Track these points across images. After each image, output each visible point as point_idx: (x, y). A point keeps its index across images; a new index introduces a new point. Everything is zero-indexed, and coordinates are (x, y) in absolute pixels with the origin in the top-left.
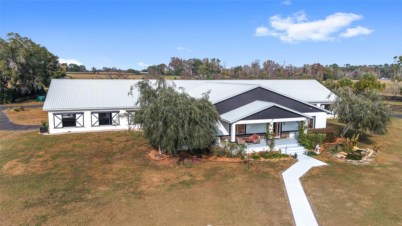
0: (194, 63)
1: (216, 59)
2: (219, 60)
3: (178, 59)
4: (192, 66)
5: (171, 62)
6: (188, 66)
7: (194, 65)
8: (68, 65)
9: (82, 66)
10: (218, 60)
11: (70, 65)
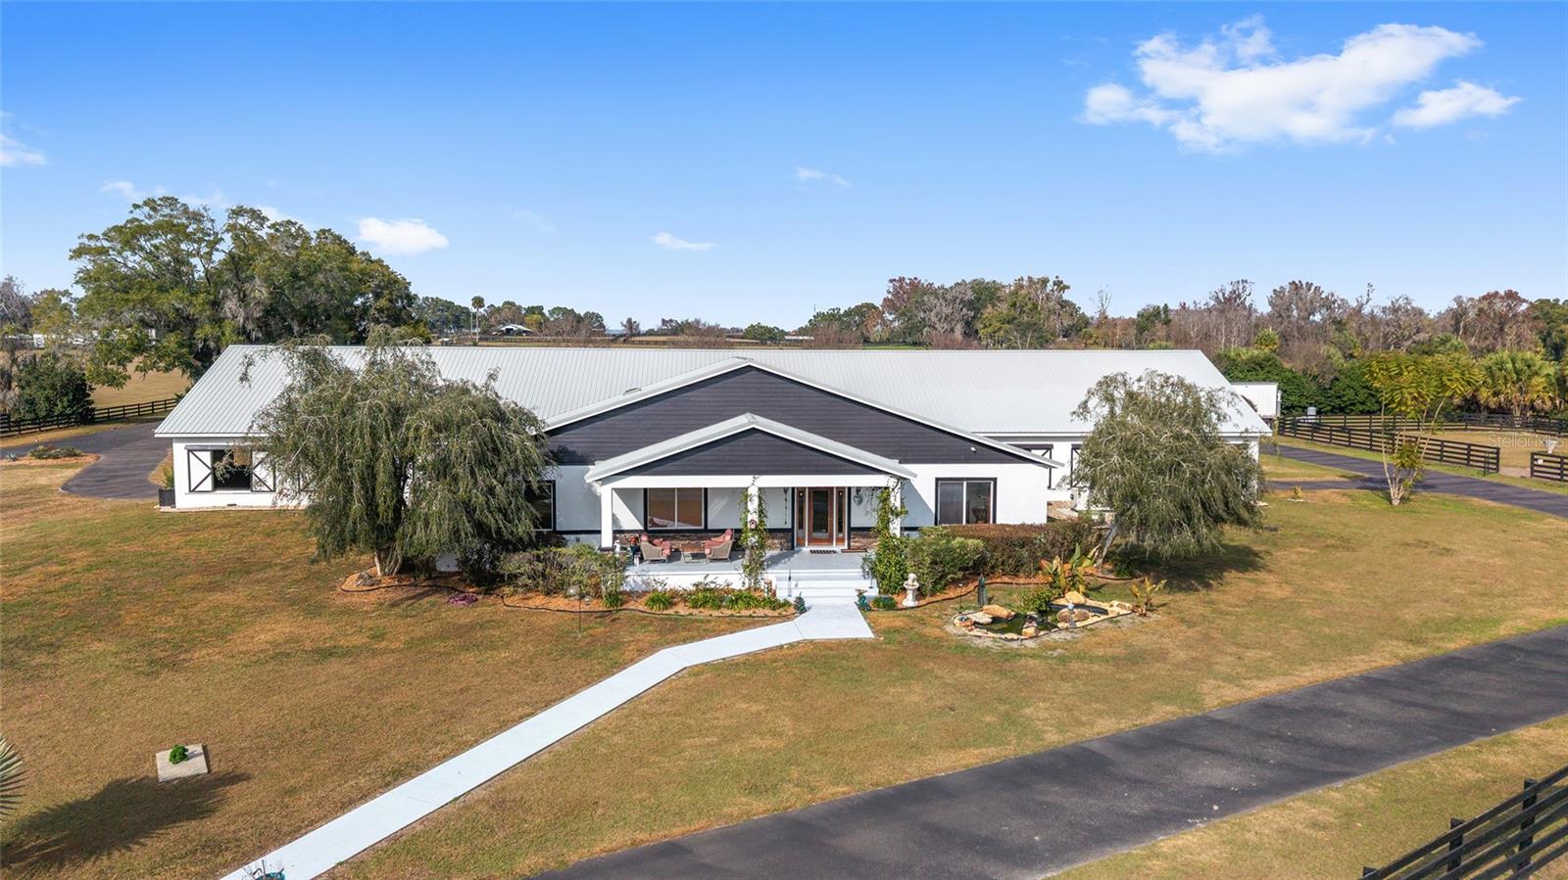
0: (970, 296)
1: (1052, 279)
2: (1065, 283)
3: (915, 285)
4: (965, 310)
5: (890, 296)
6: (947, 310)
7: (970, 305)
8: (545, 311)
9: (593, 313)
10: (1058, 283)
11: (552, 312)
